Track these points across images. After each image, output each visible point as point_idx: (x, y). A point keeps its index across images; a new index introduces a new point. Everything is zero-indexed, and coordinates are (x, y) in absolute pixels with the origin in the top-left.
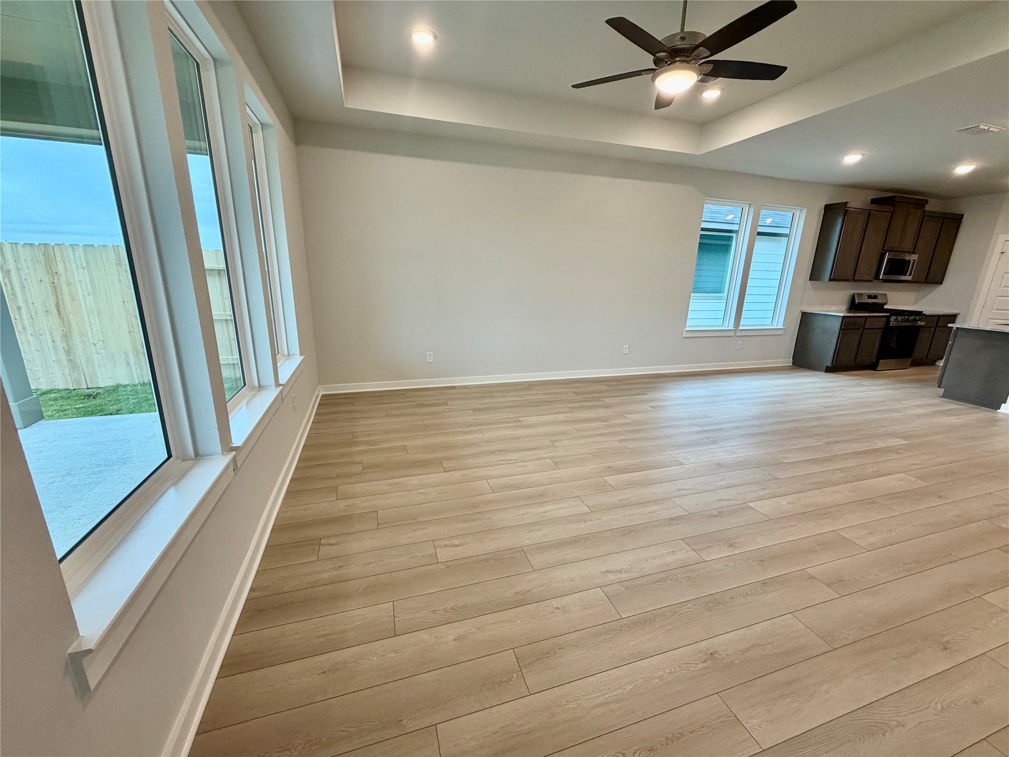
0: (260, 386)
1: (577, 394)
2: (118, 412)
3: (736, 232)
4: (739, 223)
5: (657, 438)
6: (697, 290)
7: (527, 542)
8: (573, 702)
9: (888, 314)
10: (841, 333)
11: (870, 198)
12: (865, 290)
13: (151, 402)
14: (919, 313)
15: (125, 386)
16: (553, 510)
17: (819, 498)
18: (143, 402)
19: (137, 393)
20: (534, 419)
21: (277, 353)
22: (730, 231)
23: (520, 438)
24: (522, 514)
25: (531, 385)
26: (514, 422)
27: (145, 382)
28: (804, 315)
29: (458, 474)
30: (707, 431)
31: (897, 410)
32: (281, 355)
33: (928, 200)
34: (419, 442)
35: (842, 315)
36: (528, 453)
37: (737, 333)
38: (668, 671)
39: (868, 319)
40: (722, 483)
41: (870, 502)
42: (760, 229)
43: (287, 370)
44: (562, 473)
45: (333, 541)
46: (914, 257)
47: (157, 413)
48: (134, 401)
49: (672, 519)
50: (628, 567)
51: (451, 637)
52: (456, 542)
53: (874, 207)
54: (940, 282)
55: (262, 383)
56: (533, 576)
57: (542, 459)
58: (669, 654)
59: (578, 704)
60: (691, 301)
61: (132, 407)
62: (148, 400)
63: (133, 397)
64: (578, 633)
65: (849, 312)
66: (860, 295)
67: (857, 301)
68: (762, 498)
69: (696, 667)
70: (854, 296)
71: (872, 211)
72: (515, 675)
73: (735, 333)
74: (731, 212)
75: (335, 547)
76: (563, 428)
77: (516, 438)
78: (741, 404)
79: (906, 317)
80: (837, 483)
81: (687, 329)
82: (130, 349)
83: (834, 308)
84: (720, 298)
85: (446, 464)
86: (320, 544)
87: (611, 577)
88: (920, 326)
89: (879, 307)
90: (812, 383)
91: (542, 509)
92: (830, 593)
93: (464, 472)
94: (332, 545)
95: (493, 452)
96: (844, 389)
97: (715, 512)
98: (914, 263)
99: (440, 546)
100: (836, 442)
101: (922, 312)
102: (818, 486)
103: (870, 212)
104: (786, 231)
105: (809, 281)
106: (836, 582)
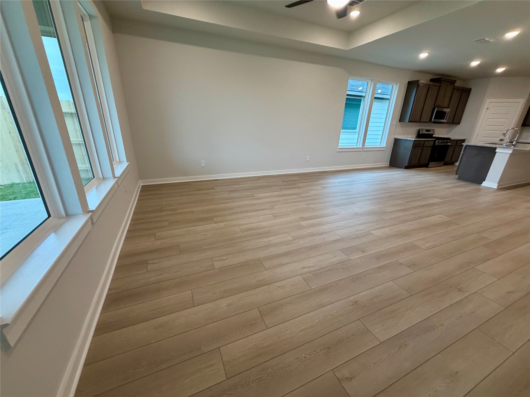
0: (103, 178)
1: (283, 182)
2: (15, 199)
3: (364, 97)
4: (366, 92)
5: (325, 202)
6: (343, 128)
7: (262, 256)
8: (289, 330)
9: (435, 139)
10: (413, 149)
11: (430, 79)
12: (424, 127)
13: (36, 192)
14: (449, 139)
15: (18, 184)
16: (274, 240)
17: (403, 227)
18: (31, 193)
19: (26, 188)
20: (262, 195)
21: (112, 160)
22: (361, 96)
23: (255, 205)
24: (258, 242)
25: (259, 178)
26: (251, 197)
27: (31, 181)
28: (396, 140)
29: (222, 224)
30: (350, 198)
31: (438, 186)
32: (115, 161)
33: (456, 81)
34: (200, 209)
35: (414, 139)
36: (260, 212)
37: (363, 150)
38: (335, 312)
39: (426, 142)
40: (358, 223)
41: (426, 228)
42: (376, 96)
43: (119, 170)
44: (278, 221)
45: (155, 261)
46: (447, 110)
47: (41, 198)
48: (25, 192)
49: (334, 241)
50: (314, 264)
51: (224, 305)
52: (224, 258)
53: (431, 83)
54: (459, 124)
55: (105, 176)
56: (265, 272)
57: (267, 214)
58: (335, 304)
59: (292, 331)
60: (341, 134)
61: (24, 195)
62: (33, 191)
63: (24, 190)
64: (291, 297)
65: (417, 138)
66: (422, 129)
67: (421, 133)
68: (377, 229)
69: (348, 309)
70: (419, 130)
71: (430, 86)
72: (259, 320)
73: (363, 149)
74: (361, 86)
75: (156, 265)
76: (277, 199)
77: (254, 205)
78: (365, 185)
79: (443, 141)
80: (411, 220)
81: (339, 147)
82: (18, 162)
83: (410, 136)
84: (355, 132)
85: (215, 219)
86: (148, 264)
87: (306, 270)
88: (449, 145)
89: (431, 136)
90: (398, 174)
91: (268, 239)
92: (410, 271)
93: (226, 223)
94: (155, 263)
95: (241, 212)
96: (413, 176)
97: (355, 237)
98: (448, 113)
99: (215, 261)
100: (410, 201)
101: (450, 138)
102: (404, 222)
103: (429, 86)
104: (388, 97)
105: (399, 123)
106: (412, 265)
